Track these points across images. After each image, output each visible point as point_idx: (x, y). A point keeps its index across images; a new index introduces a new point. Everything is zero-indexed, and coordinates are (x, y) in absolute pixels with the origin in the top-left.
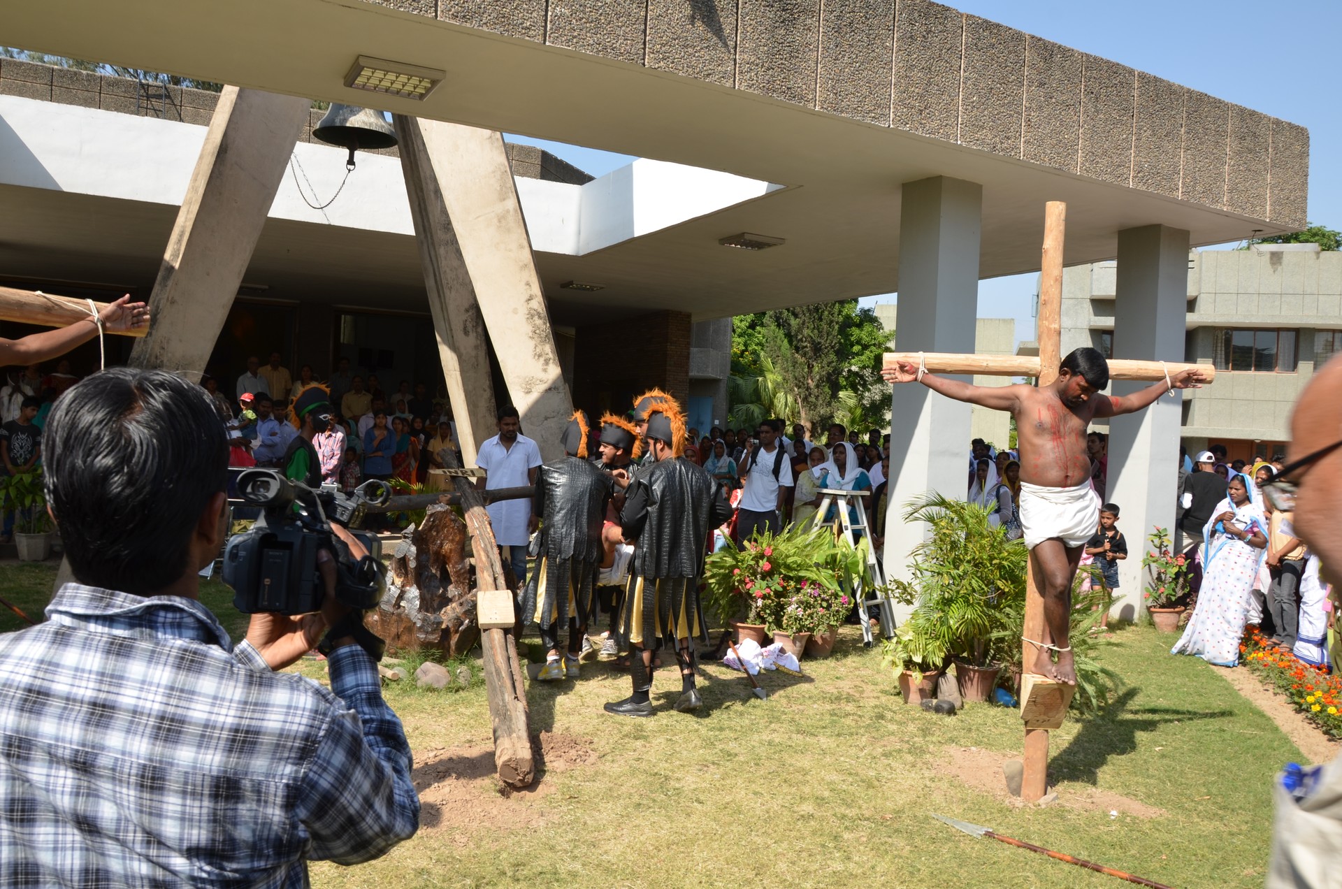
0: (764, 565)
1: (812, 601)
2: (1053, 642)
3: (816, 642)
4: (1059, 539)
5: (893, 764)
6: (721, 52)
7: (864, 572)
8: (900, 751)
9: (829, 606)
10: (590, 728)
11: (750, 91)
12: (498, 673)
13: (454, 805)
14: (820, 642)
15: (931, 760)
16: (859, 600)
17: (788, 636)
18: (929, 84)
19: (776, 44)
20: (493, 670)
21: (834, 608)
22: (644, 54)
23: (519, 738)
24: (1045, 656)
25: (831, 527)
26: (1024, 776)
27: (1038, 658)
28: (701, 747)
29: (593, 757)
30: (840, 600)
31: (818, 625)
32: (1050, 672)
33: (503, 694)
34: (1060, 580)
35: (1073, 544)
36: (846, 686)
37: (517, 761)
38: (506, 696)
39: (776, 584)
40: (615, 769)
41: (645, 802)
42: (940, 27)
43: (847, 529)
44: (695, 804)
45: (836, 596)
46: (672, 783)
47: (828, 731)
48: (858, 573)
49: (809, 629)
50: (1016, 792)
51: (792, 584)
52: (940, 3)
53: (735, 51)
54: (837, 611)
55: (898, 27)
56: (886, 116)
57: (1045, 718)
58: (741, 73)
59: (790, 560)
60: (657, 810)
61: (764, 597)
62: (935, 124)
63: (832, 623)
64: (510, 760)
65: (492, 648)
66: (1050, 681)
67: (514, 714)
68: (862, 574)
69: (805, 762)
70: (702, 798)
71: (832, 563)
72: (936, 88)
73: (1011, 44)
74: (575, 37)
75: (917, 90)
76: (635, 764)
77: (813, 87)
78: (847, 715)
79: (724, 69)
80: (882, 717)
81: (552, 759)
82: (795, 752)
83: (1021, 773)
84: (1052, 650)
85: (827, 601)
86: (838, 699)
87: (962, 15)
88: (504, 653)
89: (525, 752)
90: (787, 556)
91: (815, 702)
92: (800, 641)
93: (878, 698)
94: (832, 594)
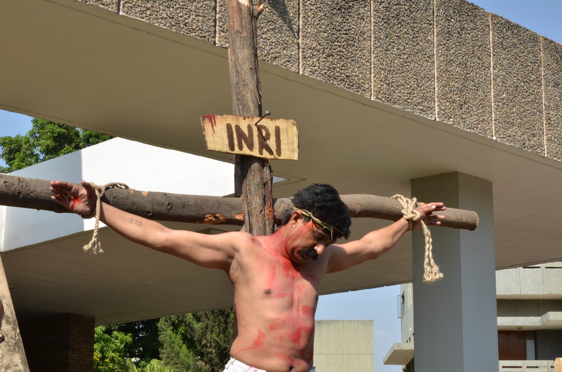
6: (286, 36)
11: (314, 77)
18: (466, 79)
19: (334, 31)
22: (215, 32)
42: (472, 25)
52: (470, 2)
53: (298, 35)
55: (437, 22)
56: (431, 108)
58: (304, 58)
62: (474, 119)
72: (472, 83)
73: (529, 45)
74: (148, 9)
75: (456, 85)
77: (369, 76)
79: (289, 53)
87: (488, 15)
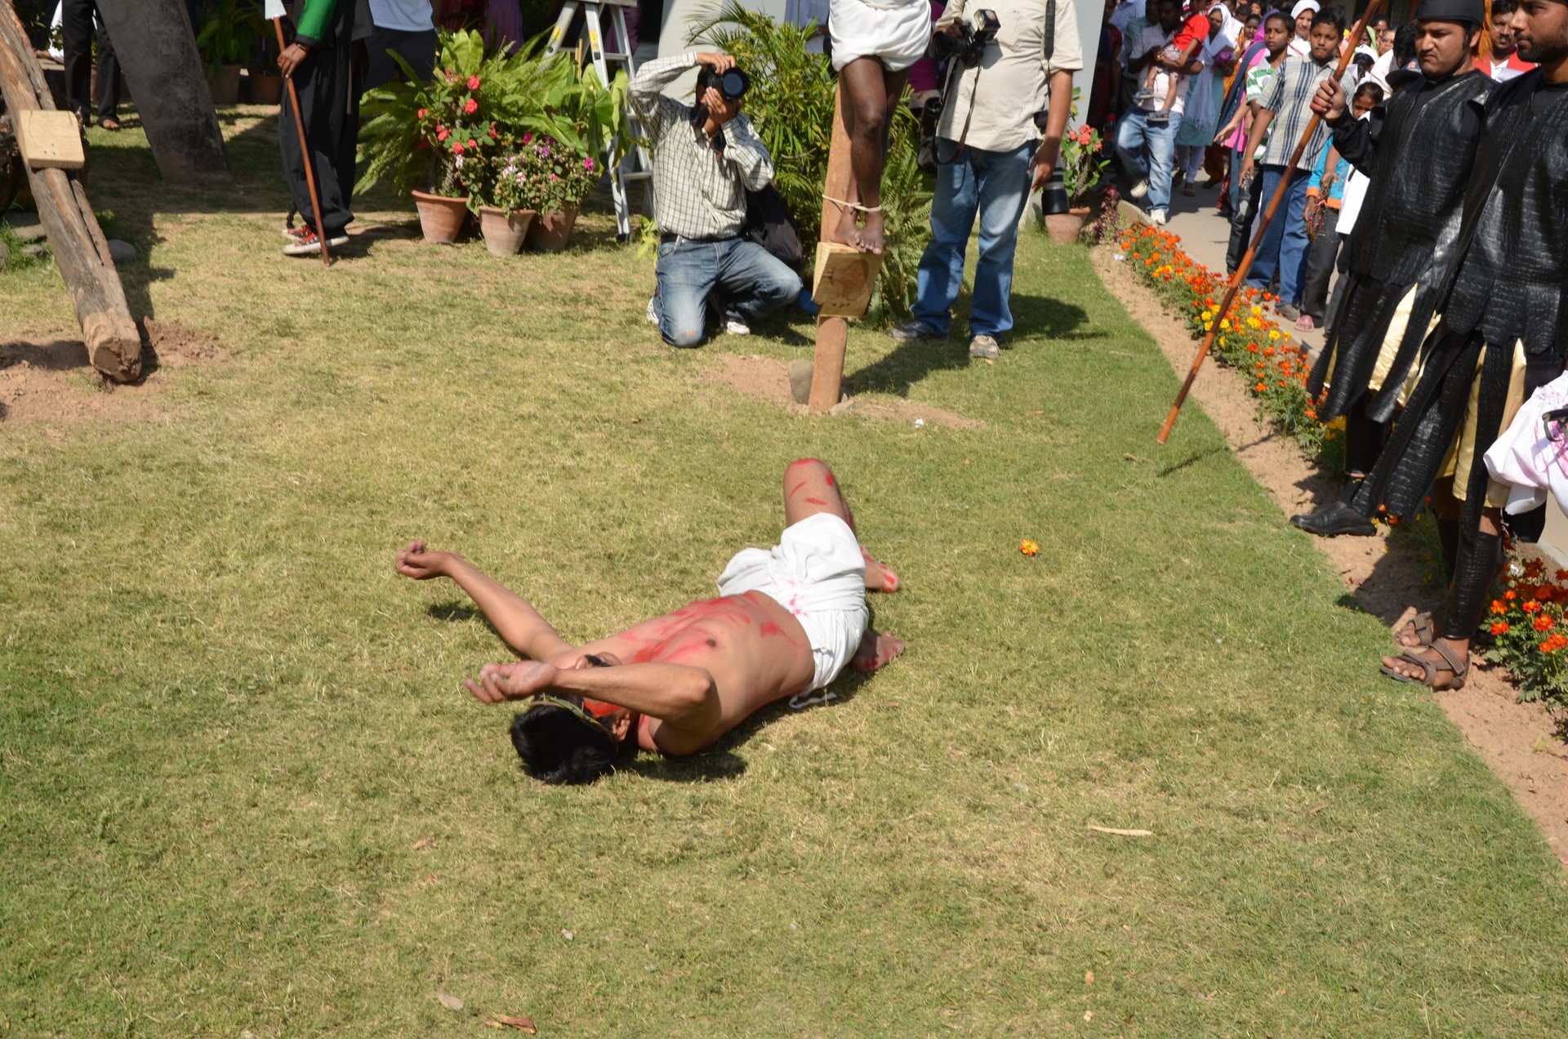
0: (467, 103)
1: (539, 163)
2: (860, 200)
3: (544, 227)
4: (876, 60)
5: (645, 370)
7: (621, 124)
8: (655, 358)
9: (565, 175)
10: (211, 322)
12: (70, 230)
13: (36, 396)
14: (550, 227)
15: (698, 367)
16: (612, 171)
17: (501, 215)
20: (61, 225)
21: (572, 175)
23: (118, 314)
24: (849, 218)
25: (573, 55)
26: (814, 379)
27: (841, 222)
28: (379, 348)
29: (222, 354)
30: (581, 163)
31: (549, 199)
32: (853, 238)
33: (83, 258)
34: (872, 112)
35: (895, 66)
36: (586, 286)
37: (122, 344)
38: (89, 261)
39: (485, 134)
40: (258, 366)
41: (306, 400)
43: (598, 57)
44: (377, 403)
45: (576, 157)
46: (341, 382)
47: (559, 336)
48: (610, 125)
49: (534, 206)
50: (804, 399)
51: (510, 137)
54: (578, 180)
57: (845, 301)
59: (506, 100)
60: (325, 407)
61: (466, 153)
63: (569, 198)
64: (110, 341)
65: (52, 196)
66: (852, 250)
67: (105, 285)
68: (616, 128)
69: (526, 365)
70: (384, 397)
71: (571, 106)
76: (286, 363)
78: (586, 318)
80: (636, 322)
81: (164, 352)
82: (513, 355)
83: (810, 376)
84: (858, 211)
85: (562, 165)
86: (575, 300)
88: (73, 203)
89: (131, 334)
90: (503, 93)
91: (540, 303)
92: (520, 224)
93: (633, 301)
94: (570, 155)
